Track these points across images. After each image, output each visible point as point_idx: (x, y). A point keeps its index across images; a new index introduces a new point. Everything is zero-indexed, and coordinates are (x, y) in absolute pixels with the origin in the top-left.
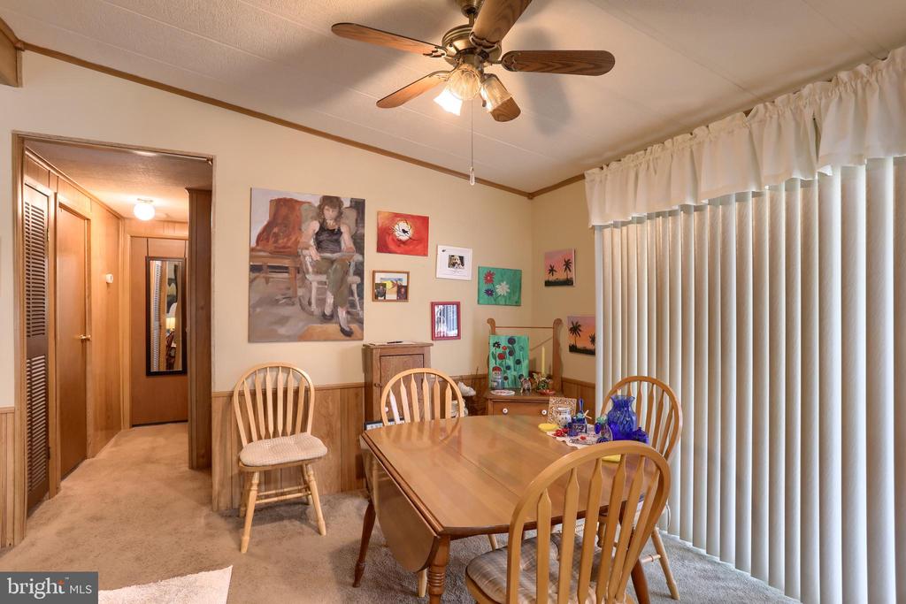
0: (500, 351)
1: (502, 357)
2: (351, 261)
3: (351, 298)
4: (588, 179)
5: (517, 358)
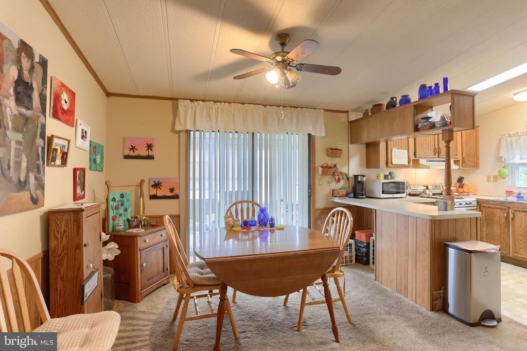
0: (115, 204)
1: (117, 208)
2: (39, 122)
3: (38, 162)
4: (182, 104)
5: (125, 207)
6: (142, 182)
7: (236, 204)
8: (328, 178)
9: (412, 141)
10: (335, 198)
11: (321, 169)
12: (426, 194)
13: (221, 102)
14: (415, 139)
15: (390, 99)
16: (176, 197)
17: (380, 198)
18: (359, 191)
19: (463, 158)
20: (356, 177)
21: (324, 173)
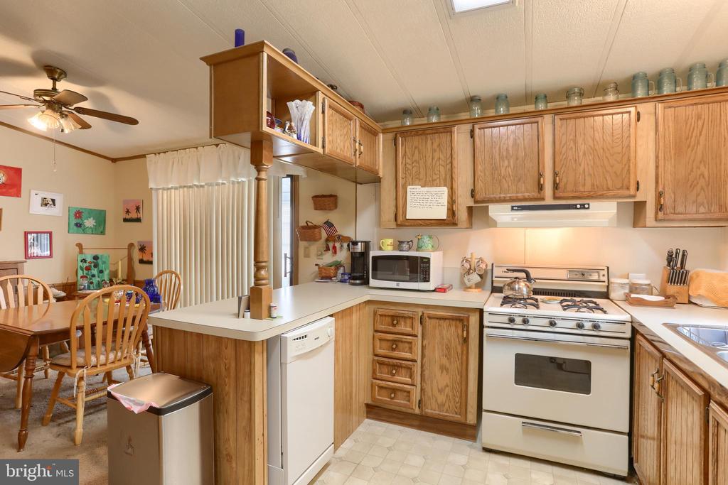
0: (86, 265)
1: (88, 269)
5: (100, 269)
6: (131, 245)
19: (658, 195)
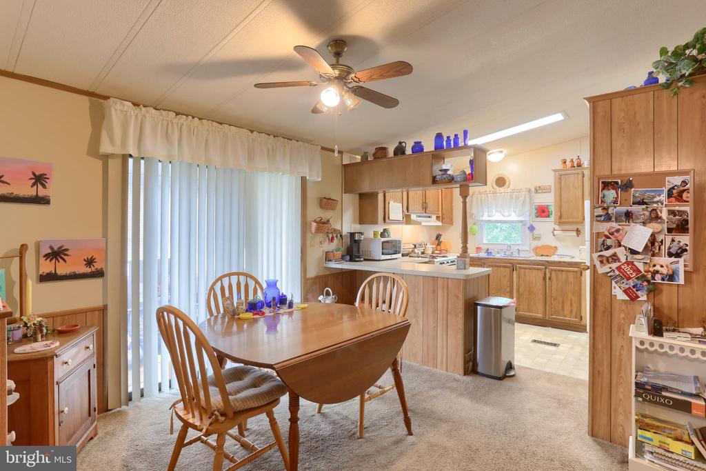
4: (118, 106)
6: (24, 248)
7: (220, 279)
8: (320, 237)
9: (405, 194)
10: (331, 262)
11: (314, 225)
12: (415, 253)
13: (187, 116)
14: (408, 193)
15: (398, 144)
16: (99, 274)
17: (379, 260)
18: (355, 253)
19: (442, 214)
20: (352, 235)
21: (318, 230)
